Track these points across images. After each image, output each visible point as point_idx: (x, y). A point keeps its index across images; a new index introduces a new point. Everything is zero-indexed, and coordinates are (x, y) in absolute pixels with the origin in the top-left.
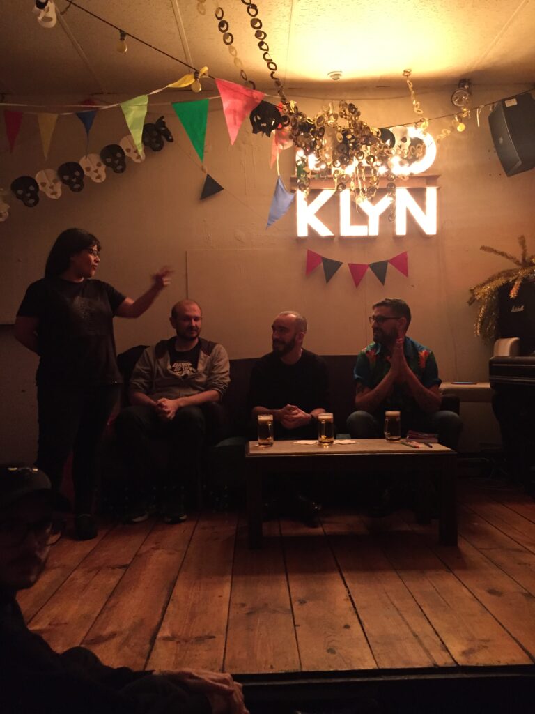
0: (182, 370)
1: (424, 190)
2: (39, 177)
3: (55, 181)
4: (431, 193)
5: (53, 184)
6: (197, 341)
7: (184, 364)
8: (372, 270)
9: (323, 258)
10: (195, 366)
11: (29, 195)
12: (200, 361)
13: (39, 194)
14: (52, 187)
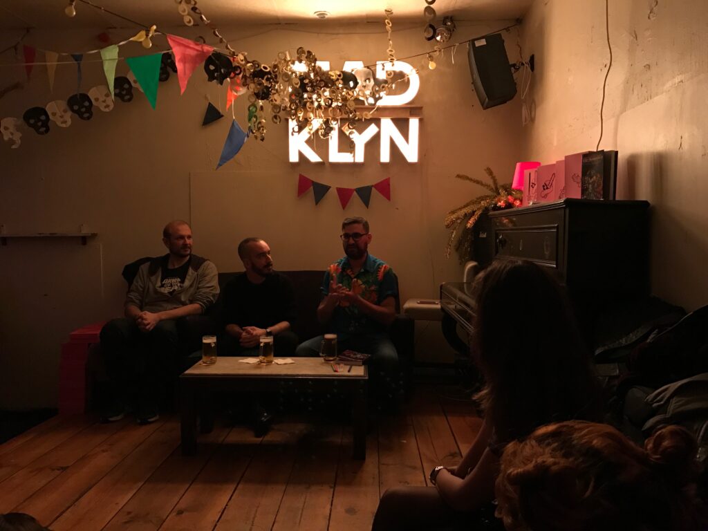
0: (171, 286)
1: (407, 121)
2: (50, 108)
3: (65, 111)
4: (414, 123)
5: (63, 114)
6: (188, 258)
7: (174, 280)
8: (358, 194)
9: (313, 182)
10: (183, 282)
11: (40, 124)
12: (188, 277)
13: (49, 124)
14: (62, 117)
